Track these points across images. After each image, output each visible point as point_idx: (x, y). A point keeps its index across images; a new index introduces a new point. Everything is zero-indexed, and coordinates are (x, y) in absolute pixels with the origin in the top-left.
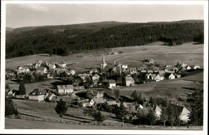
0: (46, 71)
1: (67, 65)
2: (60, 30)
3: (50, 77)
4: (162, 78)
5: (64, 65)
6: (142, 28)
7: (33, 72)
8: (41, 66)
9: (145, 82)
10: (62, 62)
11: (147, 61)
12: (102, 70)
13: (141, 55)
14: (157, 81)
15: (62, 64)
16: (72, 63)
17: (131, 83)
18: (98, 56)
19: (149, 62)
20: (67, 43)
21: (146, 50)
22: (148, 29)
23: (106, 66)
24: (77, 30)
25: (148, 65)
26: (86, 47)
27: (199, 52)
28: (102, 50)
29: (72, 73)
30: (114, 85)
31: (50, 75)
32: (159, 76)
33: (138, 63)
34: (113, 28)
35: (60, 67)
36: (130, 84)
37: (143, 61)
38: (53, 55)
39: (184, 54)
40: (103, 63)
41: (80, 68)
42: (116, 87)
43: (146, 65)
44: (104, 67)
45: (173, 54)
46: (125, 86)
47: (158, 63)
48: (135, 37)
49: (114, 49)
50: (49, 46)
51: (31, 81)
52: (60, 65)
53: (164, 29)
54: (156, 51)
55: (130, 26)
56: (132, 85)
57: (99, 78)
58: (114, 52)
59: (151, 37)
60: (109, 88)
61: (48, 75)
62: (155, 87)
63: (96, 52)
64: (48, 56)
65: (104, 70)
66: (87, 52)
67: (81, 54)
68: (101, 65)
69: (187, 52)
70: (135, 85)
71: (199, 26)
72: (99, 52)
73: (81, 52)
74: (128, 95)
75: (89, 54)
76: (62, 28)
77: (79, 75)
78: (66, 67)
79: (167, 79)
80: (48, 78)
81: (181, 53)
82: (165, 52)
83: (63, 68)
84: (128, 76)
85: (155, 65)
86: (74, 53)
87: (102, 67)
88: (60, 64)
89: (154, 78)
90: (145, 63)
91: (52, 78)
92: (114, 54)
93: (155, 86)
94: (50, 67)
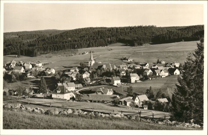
0: (24, 71)
1: (43, 64)
2: (12, 36)
3: (30, 77)
4: (167, 74)
5: (40, 65)
6: (99, 31)
7: (11, 71)
8: (16, 65)
9: (150, 79)
10: (39, 62)
11: (125, 59)
12: (90, 68)
13: (115, 54)
14: (163, 77)
15: (39, 63)
16: (47, 63)
17: (137, 79)
18: (70, 56)
19: (127, 60)
20: (27, 46)
21: (111, 50)
22: (104, 32)
23: (94, 64)
24: (31, 35)
25: (128, 63)
26: (53, 48)
27: (172, 51)
28: (69, 51)
29: (52, 72)
30: (119, 82)
31: (30, 74)
32: (164, 72)
33: (117, 61)
34: (70, 32)
35: (36, 67)
36: (135, 81)
37: (121, 59)
38: (21, 56)
39: (158, 52)
40: (92, 61)
41: (58, 67)
42: (121, 84)
43: (125, 63)
44: (92, 64)
45: (147, 52)
46: (130, 82)
47: (137, 61)
48: (93, 39)
49: (80, 50)
50: (11, 49)
51: (12, 80)
52: (37, 65)
53: (119, 32)
54: (129, 50)
55: (85, 30)
56: (137, 82)
57: (90, 76)
58: (85, 52)
59: (110, 39)
60: (114, 85)
61: (28, 75)
62: (165, 84)
63: (63, 53)
64: (16, 57)
65: (92, 68)
66: (55, 53)
67: (49, 55)
68: (89, 62)
69: (159, 50)
70: (140, 81)
71: (151, 29)
72: (67, 53)
73: (49, 53)
74: (139, 92)
75: (58, 54)
76: (13, 34)
77: (66, 73)
78: (43, 66)
79: (171, 74)
80: (28, 77)
81: (154, 52)
82: (138, 51)
83: (40, 67)
84: (122, 73)
85: (134, 63)
86: (41, 54)
87: (90, 65)
88: (37, 63)
89: (159, 74)
90: (124, 61)
91: (32, 77)
92: (85, 53)
93: (165, 82)
94: (26, 67)
